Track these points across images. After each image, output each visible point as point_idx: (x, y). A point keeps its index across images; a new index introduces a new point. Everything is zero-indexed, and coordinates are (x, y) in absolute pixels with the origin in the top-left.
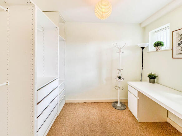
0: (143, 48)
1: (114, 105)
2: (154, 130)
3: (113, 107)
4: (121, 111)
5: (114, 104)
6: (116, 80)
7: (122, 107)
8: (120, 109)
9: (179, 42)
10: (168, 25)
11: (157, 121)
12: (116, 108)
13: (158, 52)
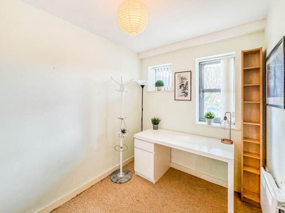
0: (143, 86)
1: (115, 180)
2: (170, 182)
3: (116, 183)
4: (129, 183)
5: (114, 178)
6: (119, 136)
7: (127, 176)
8: (126, 180)
9: (181, 85)
10: (171, 64)
11: (166, 171)
12: (120, 183)
13: (159, 93)
